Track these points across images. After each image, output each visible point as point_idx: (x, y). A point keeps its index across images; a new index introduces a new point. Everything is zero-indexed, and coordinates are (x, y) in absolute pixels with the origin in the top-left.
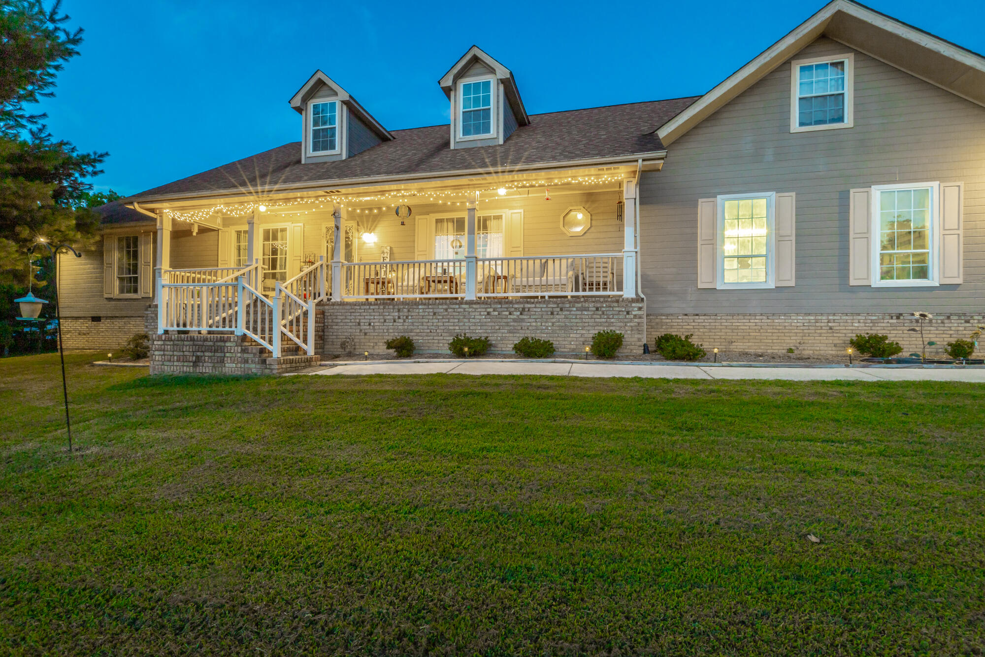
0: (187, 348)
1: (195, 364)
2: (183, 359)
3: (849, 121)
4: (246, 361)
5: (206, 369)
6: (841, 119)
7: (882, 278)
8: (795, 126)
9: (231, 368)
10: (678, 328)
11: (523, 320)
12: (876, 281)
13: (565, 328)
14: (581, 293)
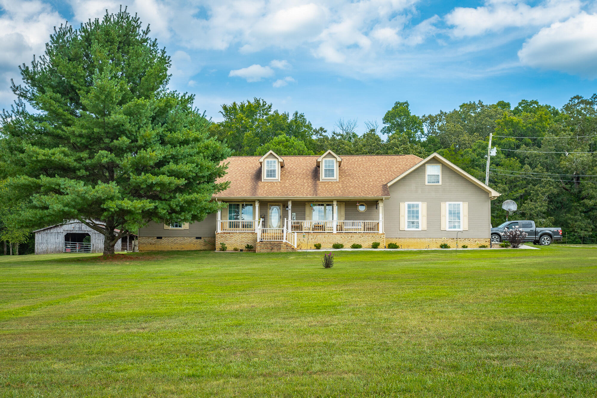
0: (269, 245)
1: (271, 250)
2: (268, 248)
3: (440, 183)
4: (288, 249)
5: (275, 251)
6: (439, 182)
7: (449, 228)
8: (427, 183)
9: (283, 250)
10: (394, 241)
11: (352, 239)
12: (448, 229)
13: (363, 241)
14: (365, 232)
